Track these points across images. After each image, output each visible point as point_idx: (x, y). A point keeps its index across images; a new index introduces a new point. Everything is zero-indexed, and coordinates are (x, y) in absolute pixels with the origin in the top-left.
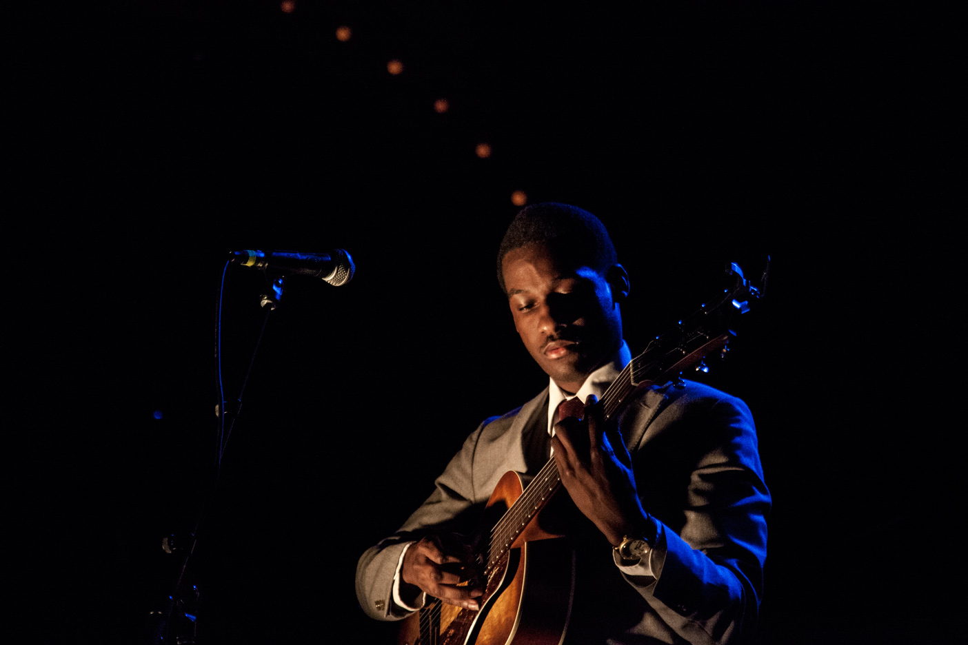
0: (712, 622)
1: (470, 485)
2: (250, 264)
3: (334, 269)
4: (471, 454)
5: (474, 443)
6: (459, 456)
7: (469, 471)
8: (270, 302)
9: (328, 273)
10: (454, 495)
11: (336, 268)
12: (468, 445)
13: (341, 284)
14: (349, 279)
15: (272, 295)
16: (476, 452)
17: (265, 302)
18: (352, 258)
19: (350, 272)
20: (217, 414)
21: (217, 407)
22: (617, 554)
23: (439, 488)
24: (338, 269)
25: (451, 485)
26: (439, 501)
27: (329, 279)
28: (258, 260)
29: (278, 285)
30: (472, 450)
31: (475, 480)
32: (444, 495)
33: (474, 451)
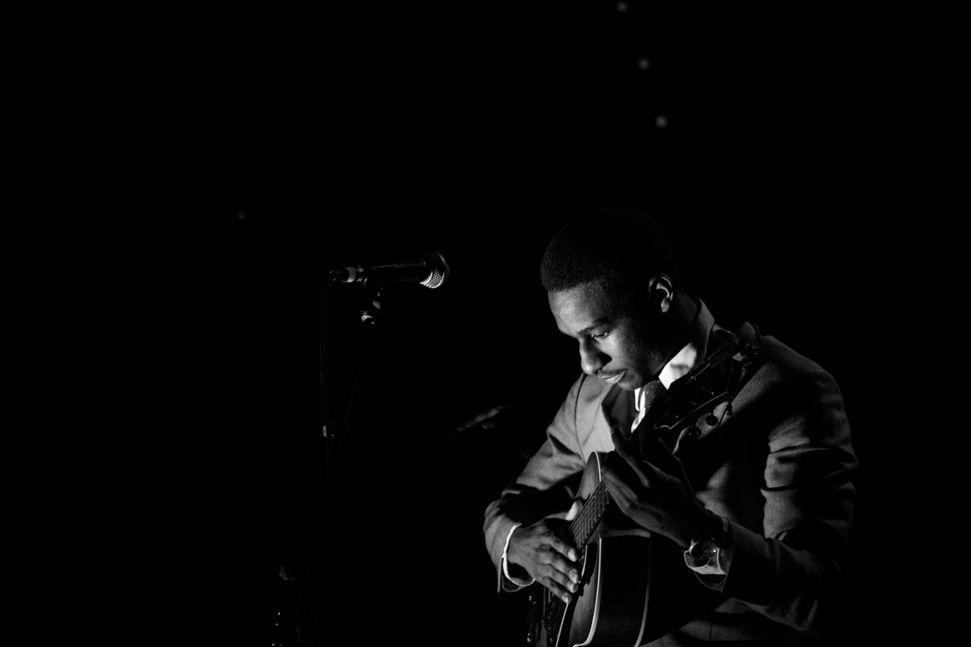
0: (794, 606)
1: (576, 441)
2: (350, 280)
3: (429, 275)
4: (573, 411)
5: (575, 400)
6: (564, 410)
7: (573, 428)
8: (369, 317)
9: (425, 278)
10: (563, 449)
11: (432, 274)
12: (570, 400)
13: (439, 285)
14: (444, 281)
15: (371, 311)
16: (577, 409)
17: (365, 317)
18: (446, 260)
19: (445, 276)
20: (325, 435)
21: (325, 428)
22: (688, 556)
23: (549, 440)
24: (433, 274)
25: (560, 439)
26: (550, 455)
27: (425, 283)
28: (358, 275)
29: (377, 300)
30: (573, 406)
31: (579, 437)
32: (554, 450)
33: (576, 407)
